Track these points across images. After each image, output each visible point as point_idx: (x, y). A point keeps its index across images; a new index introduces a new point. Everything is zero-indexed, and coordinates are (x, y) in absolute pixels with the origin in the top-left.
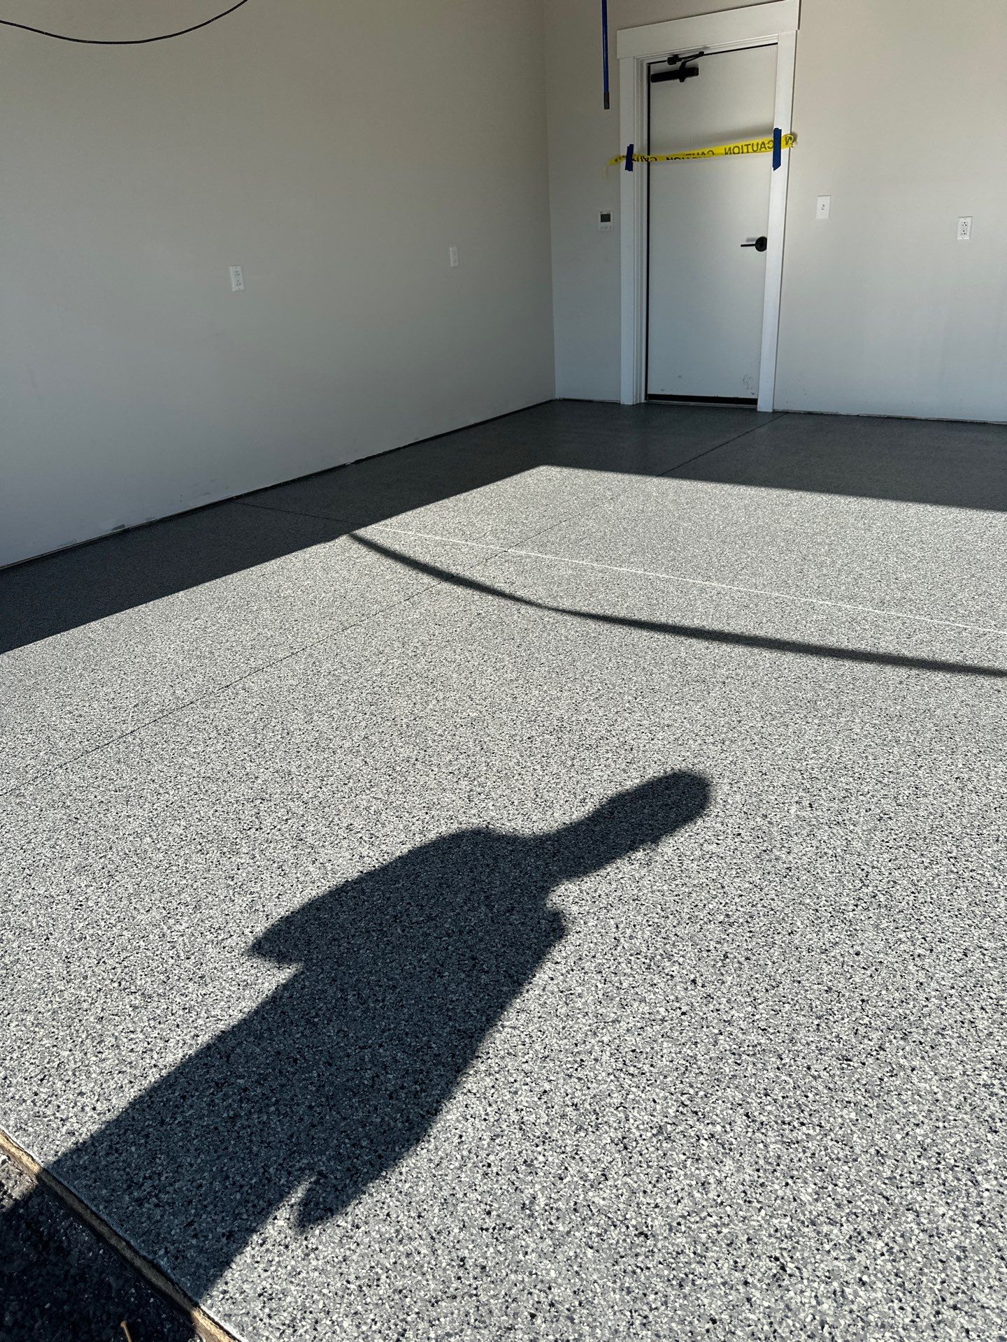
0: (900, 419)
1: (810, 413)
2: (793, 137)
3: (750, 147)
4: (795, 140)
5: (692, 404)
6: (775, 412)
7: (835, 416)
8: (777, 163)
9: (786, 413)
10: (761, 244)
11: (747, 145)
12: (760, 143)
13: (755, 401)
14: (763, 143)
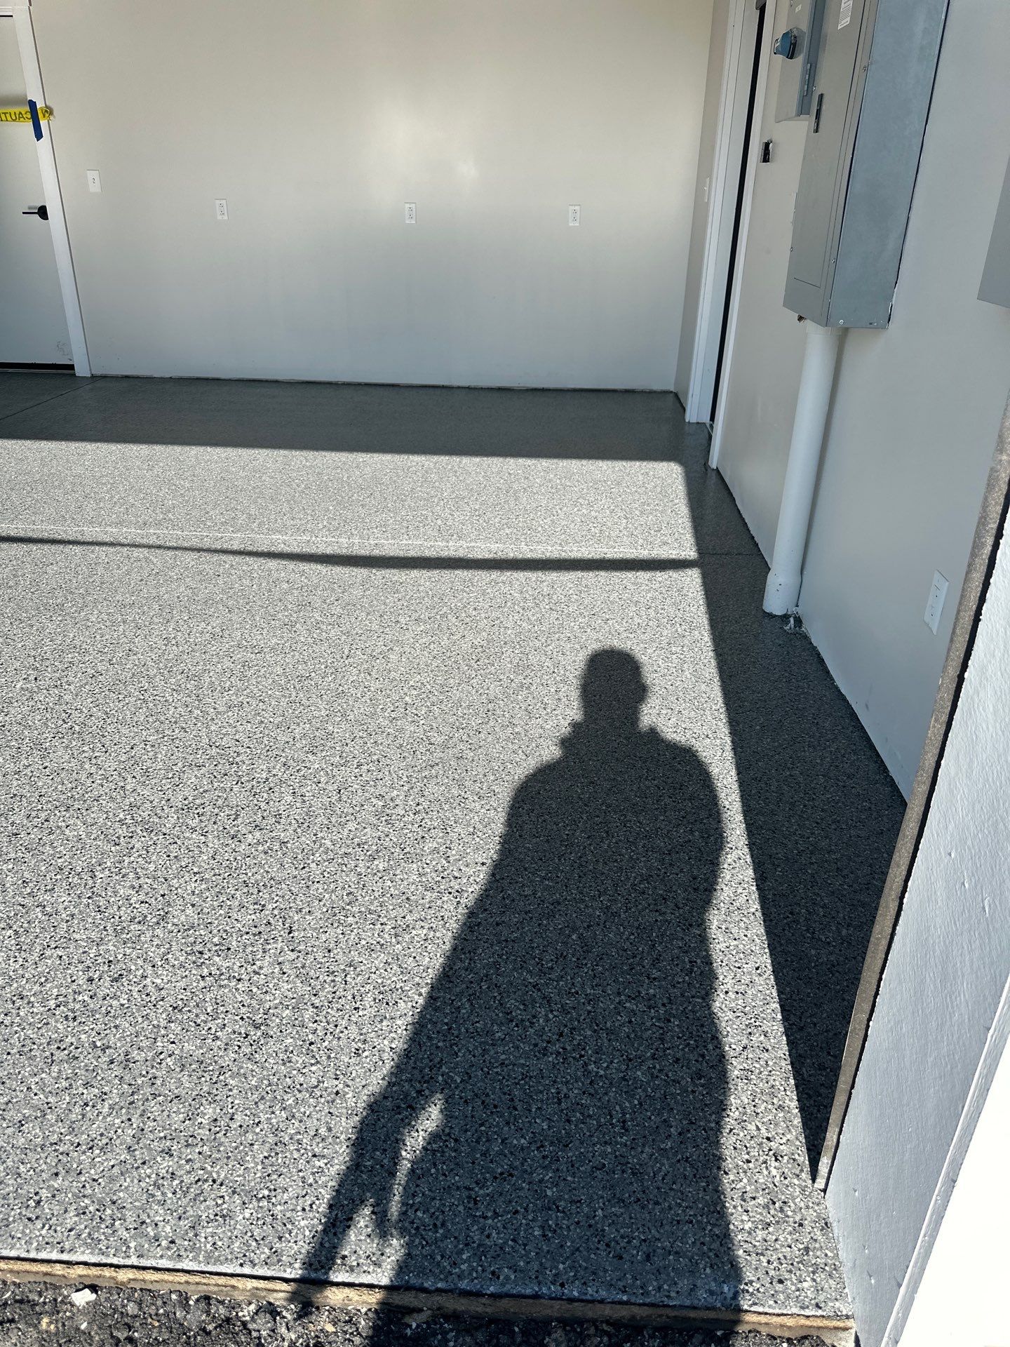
0: (207, 379)
1: (127, 377)
2: (49, 111)
3: (8, 115)
4: (51, 113)
5: (10, 370)
6: (93, 376)
7: (150, 379)
8: (39, 135)
9: (104, 377)
10: (42, 212)
11: (5, 113)
12: (17, 113)
13: (71, 367)
14: (20, 113)
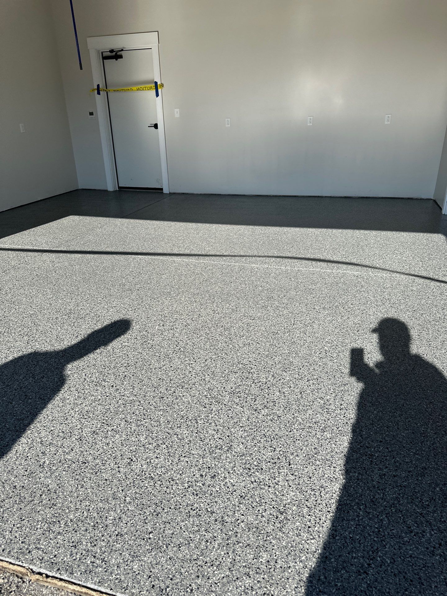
0: (216, 195)
1: (183, 194)
2: (162, 85)
3: (146, 88)
4: (163, 86)
5: (138, 190)
6: (170, 193)
7: (193, 194)
8: (157, 95)
9: (174, 194)
10: (156, 126)
11: (145, 87)
12: (150, 87)
13: (162, 189)
14: (151, 87)
